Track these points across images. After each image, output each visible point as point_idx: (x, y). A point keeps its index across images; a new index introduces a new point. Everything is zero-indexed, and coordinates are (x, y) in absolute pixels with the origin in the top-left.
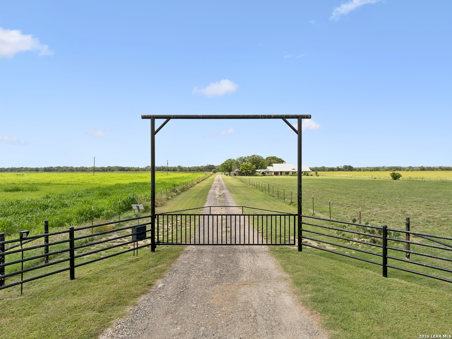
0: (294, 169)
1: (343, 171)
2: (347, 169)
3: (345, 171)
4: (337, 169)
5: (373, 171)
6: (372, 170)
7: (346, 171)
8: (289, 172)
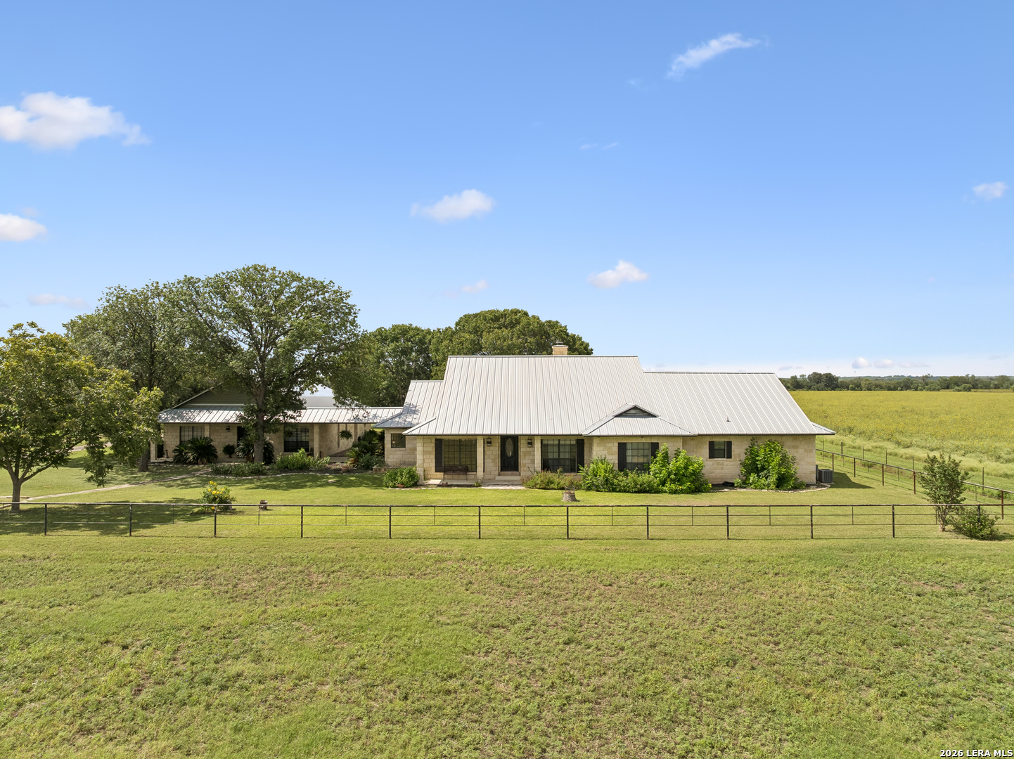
0: (637, 412)
1: (809, 388)
2: (822, 384)
3: (814, 390)
4: (792, 385)
5: (895, 389)
6: (892, 386)
7: (818, 390)
8: (591, 438)
